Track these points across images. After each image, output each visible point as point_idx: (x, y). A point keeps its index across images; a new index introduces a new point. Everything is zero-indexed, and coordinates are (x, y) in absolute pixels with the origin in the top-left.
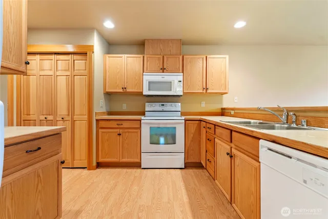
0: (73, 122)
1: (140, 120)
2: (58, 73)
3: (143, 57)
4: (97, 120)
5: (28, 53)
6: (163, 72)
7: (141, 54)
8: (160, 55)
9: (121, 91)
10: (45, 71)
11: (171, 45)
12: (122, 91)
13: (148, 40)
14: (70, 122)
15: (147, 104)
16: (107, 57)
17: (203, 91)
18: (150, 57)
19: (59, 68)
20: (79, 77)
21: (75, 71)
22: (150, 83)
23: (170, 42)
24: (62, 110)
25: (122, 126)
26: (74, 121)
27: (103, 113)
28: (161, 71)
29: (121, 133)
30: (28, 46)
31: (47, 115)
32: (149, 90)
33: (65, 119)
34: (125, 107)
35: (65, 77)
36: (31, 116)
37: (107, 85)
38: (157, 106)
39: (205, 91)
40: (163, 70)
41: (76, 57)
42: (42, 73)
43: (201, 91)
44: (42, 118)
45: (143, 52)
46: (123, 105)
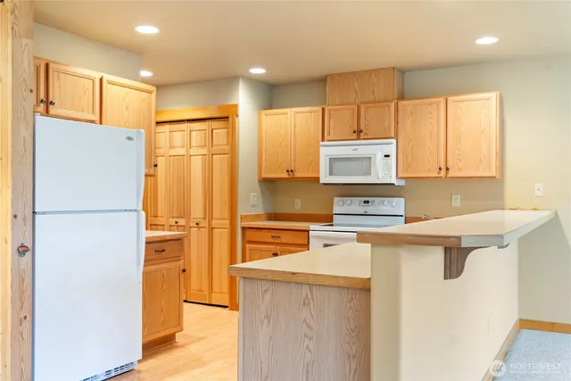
0: (211, 229)
1: (308, 231)
2: (192, 152)
3: (323, 110)
4: (244, 229)
5: (157, 123)
6: (358, 139)
7: (320, 105)
8: (354, 104)
9: (285, 175)
10: (178, 149)
11: (375, 81)
12: (287, 176)
13: (332, 75)
14: (207, 230)
15: (336, 199)
16: (263, 116)
17: (439, 173)
18: (333, 110)
19: (194, 144)
20: (219, 156)
21: (214, 147)
22: (332, 160)
23: (373, 75)
24: (197, 211)
25: (279, 241)
26: (213, 228)
27: (257, 217)
28: (355, 136)
29: (278, 252)
30: (158, 112)
31: (178, 217)
32: (331, 174)
33: (200, 226)
34: (298, 206)
35: (201, 157)
36: (159, 218)
37: (263, 167)
38: (355, 205)
39: (443, 173)
40: (358, 133)
41: (215, 124)
42: (173, 152)
43: (436, 175)
44: (172, 221)
45: (323, 101)
46: (296, 200)
